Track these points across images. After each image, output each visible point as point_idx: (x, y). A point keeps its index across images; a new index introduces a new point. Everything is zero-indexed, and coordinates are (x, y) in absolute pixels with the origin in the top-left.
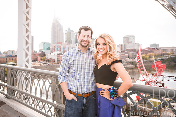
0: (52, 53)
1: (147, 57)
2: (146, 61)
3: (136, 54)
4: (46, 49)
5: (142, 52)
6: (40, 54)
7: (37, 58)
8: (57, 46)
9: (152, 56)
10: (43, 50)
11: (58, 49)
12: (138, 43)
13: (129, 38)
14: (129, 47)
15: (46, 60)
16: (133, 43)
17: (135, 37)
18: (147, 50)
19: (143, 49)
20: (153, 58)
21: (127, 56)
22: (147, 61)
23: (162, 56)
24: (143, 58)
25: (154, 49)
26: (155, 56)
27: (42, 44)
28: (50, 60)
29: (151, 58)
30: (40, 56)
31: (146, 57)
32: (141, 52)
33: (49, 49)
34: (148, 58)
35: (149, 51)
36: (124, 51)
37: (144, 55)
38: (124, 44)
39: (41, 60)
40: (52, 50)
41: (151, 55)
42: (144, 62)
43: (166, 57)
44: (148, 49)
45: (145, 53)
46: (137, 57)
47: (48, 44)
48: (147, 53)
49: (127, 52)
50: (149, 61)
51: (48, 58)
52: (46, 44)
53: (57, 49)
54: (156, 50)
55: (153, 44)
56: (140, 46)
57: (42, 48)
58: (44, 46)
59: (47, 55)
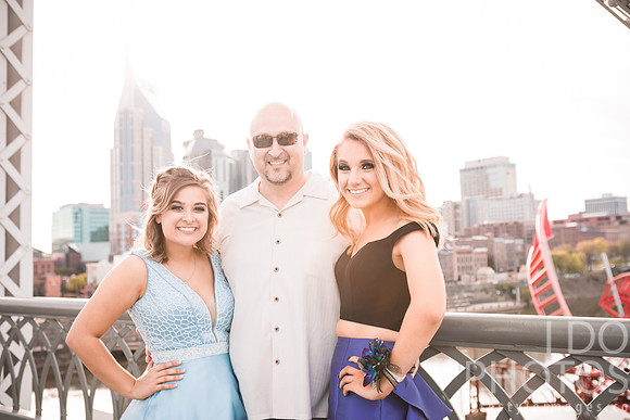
0: (119, 253)
1: (578, 257)
2: (572, 276)
3: (524, 247)
4: (87, 237)
5: (552, 236)
6: (57, 263)
9: (600, 252)
10: (72, 241)
12: (531, 195)
13: (489, 171)
14: (489, 214)
15: (89, 294)
16: (506, 194)
17: (513, 166)
18: (573, 225)
19: (555, 222)
20: (605, 265)
21: (485, 256)
22: (575, 280)
24: (558, 263)
25: (607, 218)
26: (613, 253)
27: (69, 213)
29: (596, 262)
30: (57, 273)
31: (574, 260)
32: (548, 234)
33: (101, 235)
34: (579, 263)
35: (584, 229)
36: (469, 233)
37: (560, 252)
38: (468, 202)
40: (119, 240)
41: (593, 248)
42: (563, 283)
44: (581, 221)
45: (567, 242)
46: (529, 261)
47: (97, 210)
48: (575, 243)
49: (479, 238)
50: (588, 280)
52: (86, 215)
54: (617, 223)
56: (540, 207)
57: (67, 232)
58: (76, 222)
59: (94, 265)
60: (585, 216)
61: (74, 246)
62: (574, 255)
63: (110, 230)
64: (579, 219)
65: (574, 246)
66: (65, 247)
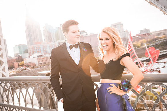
0: (31, 55)
2: (138, 49)
3: (126, 43)
4: (23, 52)
6: (16, 59)
7: (13, 65)
8: (35, 47)
9: (144, 43)
11: (38, 50)
12: (127, 31)
13: (117, 26)
15: (25, 66)
16: (121, 31)
17: (122, 24)
18: (138, 37)
19: (133, 37)
20: (145, 45)
23: (155, 41)
24: (134, 46)
25: (145, 34)
26: (147, 42)
27: (17, 47)
28: (29, 64)
30: (17, 62)
32: (132, 40)
33: (26, 52)
35: (140, 38)
37: (135, 43)
39: (19, 65)
40: (31, 52)
41: (142, 41)
42: (136, 51)
43: (158, 42)
44: (139, 36)
45: (136, 41)
46: (128, 47)
47: (24, 46)
48: (138, 41)
50: (142, 49)
51: (27, 63)
52: (22, 47)
53: (36, 51)
54: (148, 35)
55: (143, 30)
56: (129, 34)
58: (19, 49)
59: (25, 59)
60: (140, 34)
61: (20, 55)
62: (138, 44)
63: (28, 50)
64: (139, 35)
65: (138, 42)
66: (17, 55)
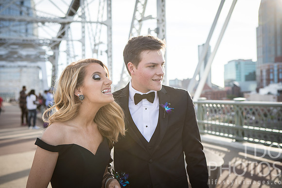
6: (227, 93)
8: (276, 69)
40: (262, 80)
47: (249, 62)
53: (276, 77)
57: (233, 75)
58: (237, 70)
63: (256, 74)
66: (231, 84)
